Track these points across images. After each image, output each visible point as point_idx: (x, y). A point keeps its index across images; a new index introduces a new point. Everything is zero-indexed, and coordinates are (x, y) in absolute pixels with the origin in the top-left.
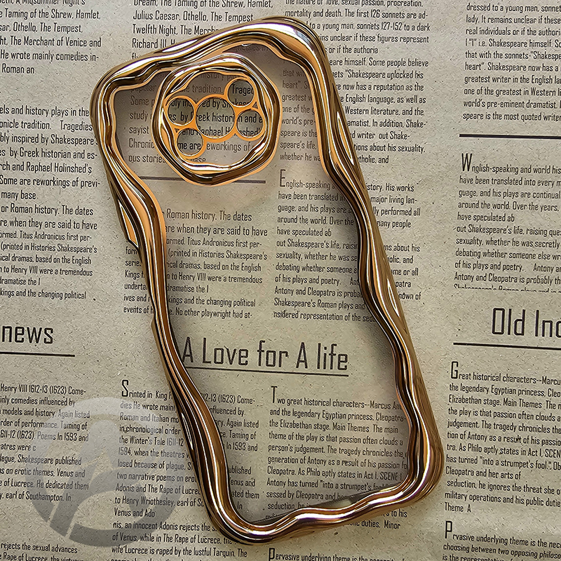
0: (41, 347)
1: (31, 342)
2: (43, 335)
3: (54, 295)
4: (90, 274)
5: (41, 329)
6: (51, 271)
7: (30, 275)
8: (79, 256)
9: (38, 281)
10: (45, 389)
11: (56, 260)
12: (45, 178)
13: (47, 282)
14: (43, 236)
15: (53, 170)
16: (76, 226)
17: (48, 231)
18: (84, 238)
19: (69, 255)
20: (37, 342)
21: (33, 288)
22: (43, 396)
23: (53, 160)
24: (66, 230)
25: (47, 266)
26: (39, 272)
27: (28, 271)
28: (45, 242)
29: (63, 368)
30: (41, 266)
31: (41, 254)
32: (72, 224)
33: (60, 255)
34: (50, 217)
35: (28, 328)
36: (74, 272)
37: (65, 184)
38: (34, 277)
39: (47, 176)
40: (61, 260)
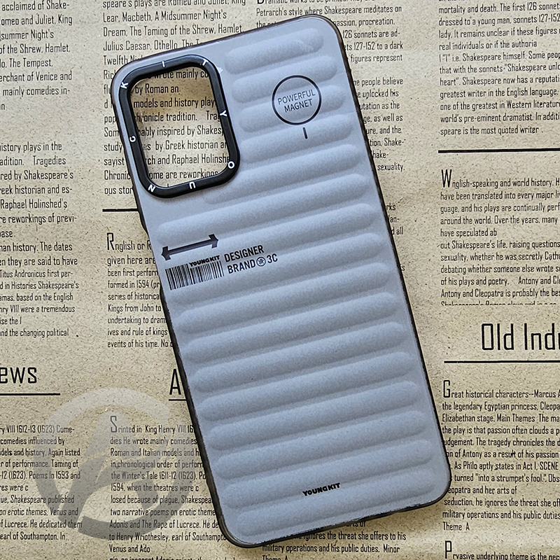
0: (26, 387)
1: (15, 382)
2: (27, 375)
3: (36, 334)
4: (72, 310)
5: (24, 368)
6: (33, 309)
7: (11, 314)
8: (60, 292)
9: (19, 320)
10: (32, 429)
11: (38, 298)
12: (20, 215)
13: (29, 321)
14: (23, 274)
15: (28, 207)
16: (57, 262)
17: (29, 269)
18: (65, 274)
19: (50, 292)
20: (21, 382)
21: (14, 327)
22: (32, 436)
23: (28, 197)
24: (46, 267)
25: (28, 304)
26: (20, 311)
27: (9, 310)
28: (25, 280)
29: (48, 407)
30: (21, 304)
31: (21, 293)
32: (52, 260)
33: (42, 292)
34: (30, 255)
35: (11, 369)
36: (55, 309)
37: (41, 220)
38: (15, 316)
39: (22, 213)
40: (42, 297)
